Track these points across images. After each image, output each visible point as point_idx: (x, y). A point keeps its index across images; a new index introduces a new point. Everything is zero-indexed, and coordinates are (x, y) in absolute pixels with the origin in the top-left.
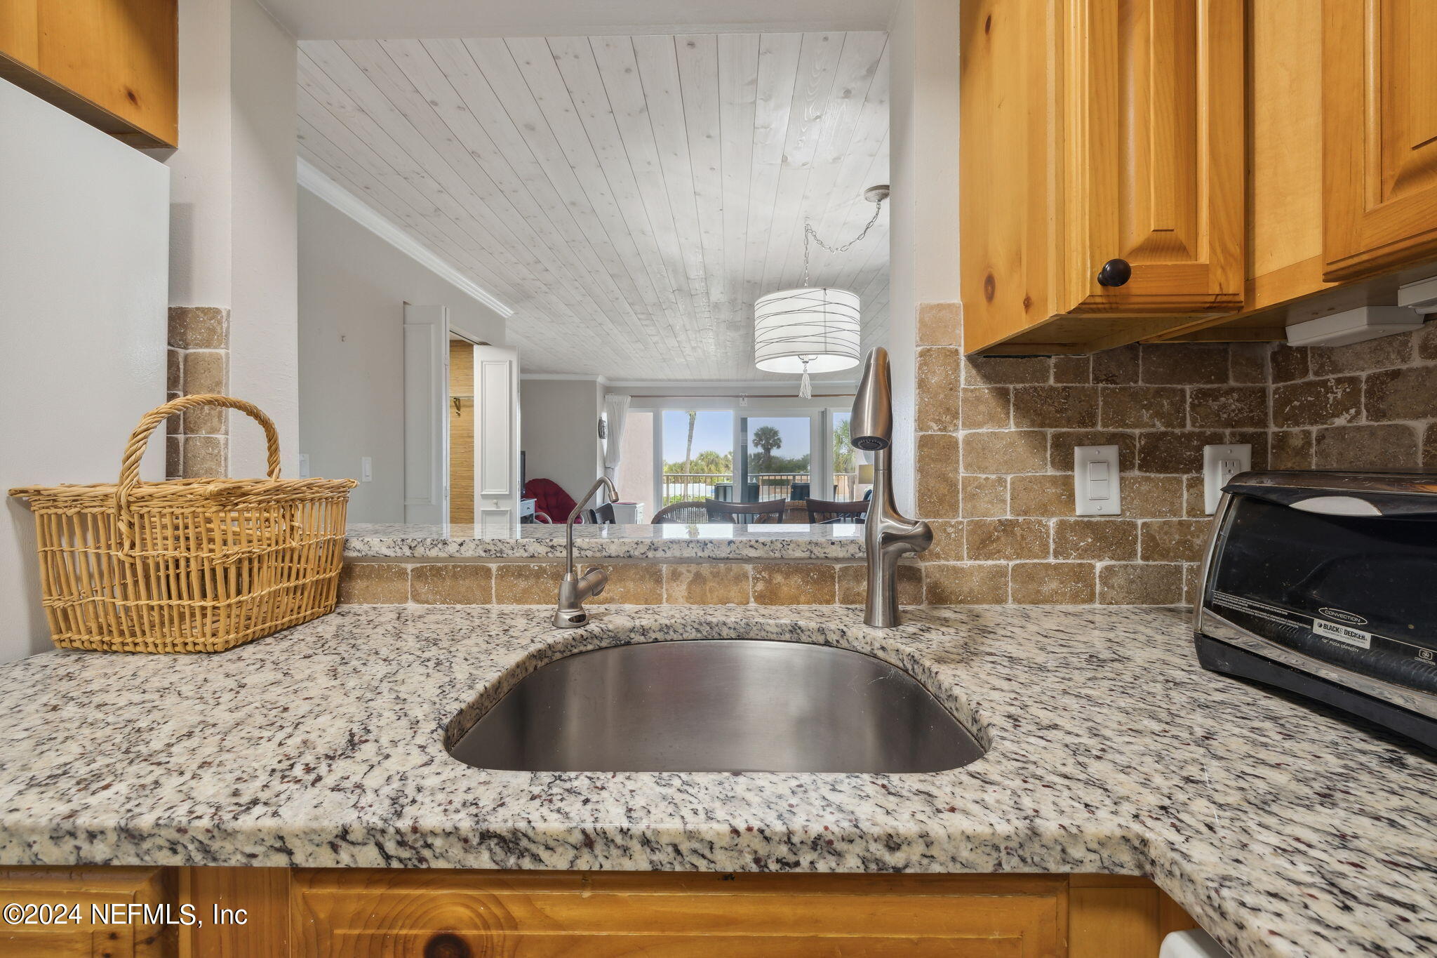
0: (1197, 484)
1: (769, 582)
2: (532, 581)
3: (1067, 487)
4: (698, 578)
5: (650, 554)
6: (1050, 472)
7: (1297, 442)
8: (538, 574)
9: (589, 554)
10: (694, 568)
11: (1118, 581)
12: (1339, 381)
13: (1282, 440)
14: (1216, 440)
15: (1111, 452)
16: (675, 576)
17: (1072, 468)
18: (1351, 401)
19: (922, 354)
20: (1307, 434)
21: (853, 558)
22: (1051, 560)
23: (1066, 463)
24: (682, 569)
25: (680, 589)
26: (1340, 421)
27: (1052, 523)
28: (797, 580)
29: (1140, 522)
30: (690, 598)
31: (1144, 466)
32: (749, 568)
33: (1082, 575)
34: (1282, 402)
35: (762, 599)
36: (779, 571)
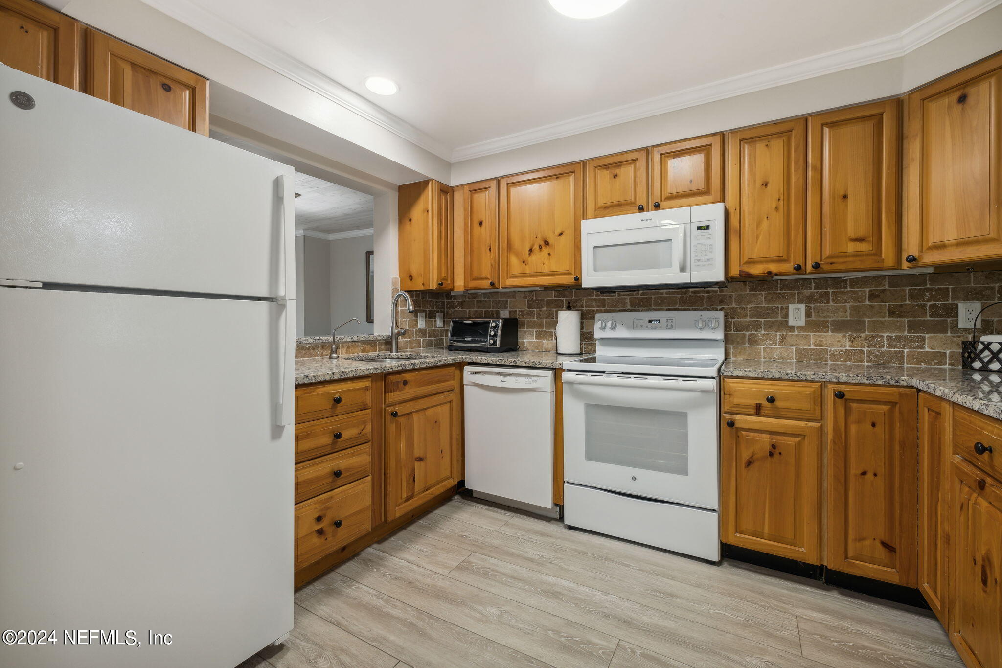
0: (436, 321)
1: (364, 347)
2: (307, 351)
3: (417, 321)
4: (348, 347)
5: (339, 341)
6: (414, 318)
7: (450, 313)
8: (308, 349)
9: (325, 341)
10: (347, 344)
11: (424, 343)
12: (457, 302)
13: (447, 312)
14: (438, 312)
15: (423, 314)
16: (343, 347)
17: (417, 317)
18: (458, 306)
19: (393, 289)
20: (452, 311)
21: (382, 340)
22: (414, 339)
23: (416, 316)
24: (345, 345)
25: (344, 351)
26: (457, 309)
27: (414, 330)
28: (369, 346)
29: (428, 329)
30: (346, 353)
31: (428, 318)
32: (359, 343)
33: (419, 341)
34: (447, 305)
35: (362, 352)
36: (366, 344)
